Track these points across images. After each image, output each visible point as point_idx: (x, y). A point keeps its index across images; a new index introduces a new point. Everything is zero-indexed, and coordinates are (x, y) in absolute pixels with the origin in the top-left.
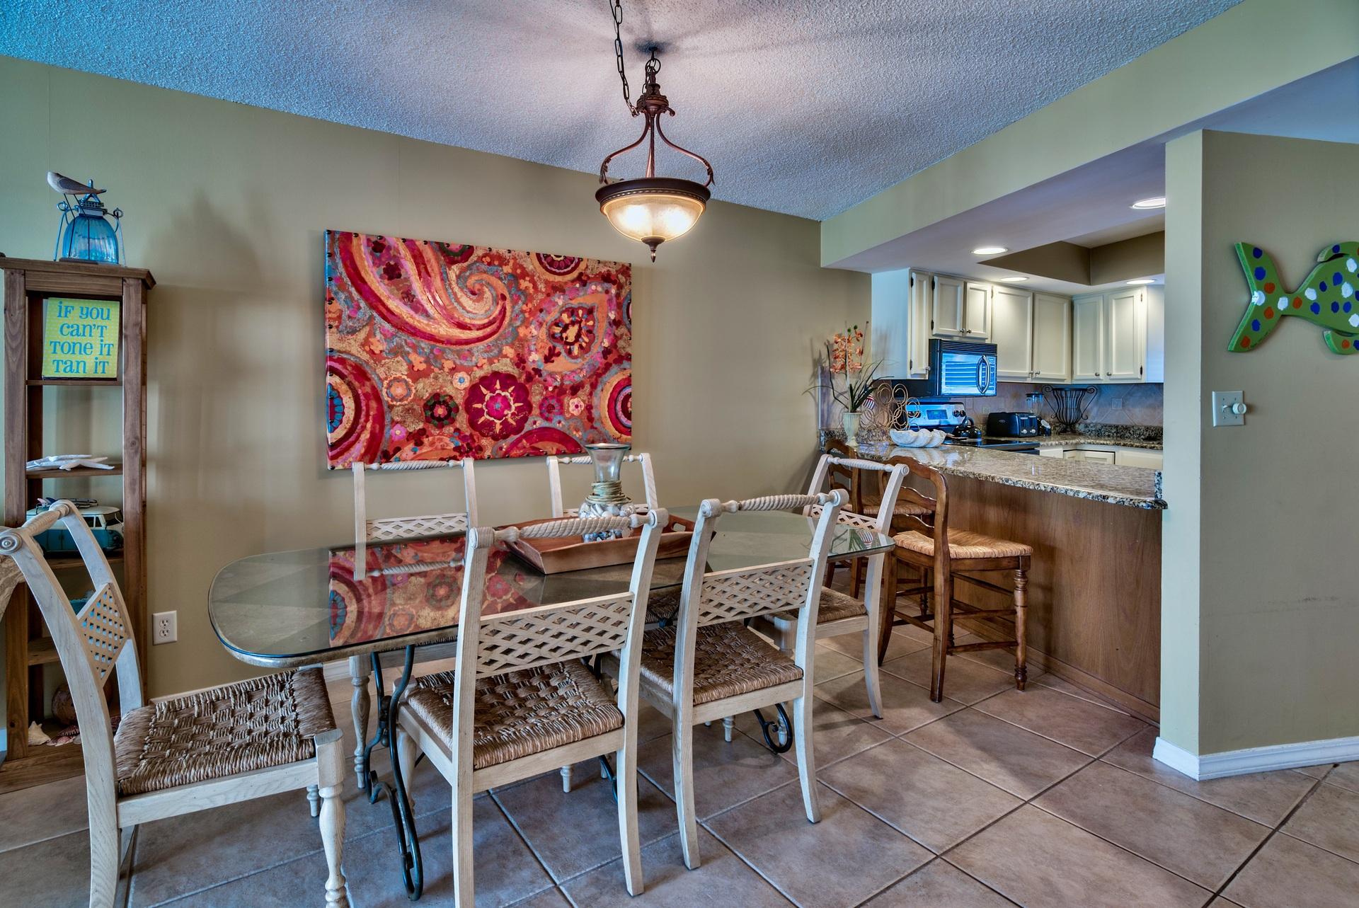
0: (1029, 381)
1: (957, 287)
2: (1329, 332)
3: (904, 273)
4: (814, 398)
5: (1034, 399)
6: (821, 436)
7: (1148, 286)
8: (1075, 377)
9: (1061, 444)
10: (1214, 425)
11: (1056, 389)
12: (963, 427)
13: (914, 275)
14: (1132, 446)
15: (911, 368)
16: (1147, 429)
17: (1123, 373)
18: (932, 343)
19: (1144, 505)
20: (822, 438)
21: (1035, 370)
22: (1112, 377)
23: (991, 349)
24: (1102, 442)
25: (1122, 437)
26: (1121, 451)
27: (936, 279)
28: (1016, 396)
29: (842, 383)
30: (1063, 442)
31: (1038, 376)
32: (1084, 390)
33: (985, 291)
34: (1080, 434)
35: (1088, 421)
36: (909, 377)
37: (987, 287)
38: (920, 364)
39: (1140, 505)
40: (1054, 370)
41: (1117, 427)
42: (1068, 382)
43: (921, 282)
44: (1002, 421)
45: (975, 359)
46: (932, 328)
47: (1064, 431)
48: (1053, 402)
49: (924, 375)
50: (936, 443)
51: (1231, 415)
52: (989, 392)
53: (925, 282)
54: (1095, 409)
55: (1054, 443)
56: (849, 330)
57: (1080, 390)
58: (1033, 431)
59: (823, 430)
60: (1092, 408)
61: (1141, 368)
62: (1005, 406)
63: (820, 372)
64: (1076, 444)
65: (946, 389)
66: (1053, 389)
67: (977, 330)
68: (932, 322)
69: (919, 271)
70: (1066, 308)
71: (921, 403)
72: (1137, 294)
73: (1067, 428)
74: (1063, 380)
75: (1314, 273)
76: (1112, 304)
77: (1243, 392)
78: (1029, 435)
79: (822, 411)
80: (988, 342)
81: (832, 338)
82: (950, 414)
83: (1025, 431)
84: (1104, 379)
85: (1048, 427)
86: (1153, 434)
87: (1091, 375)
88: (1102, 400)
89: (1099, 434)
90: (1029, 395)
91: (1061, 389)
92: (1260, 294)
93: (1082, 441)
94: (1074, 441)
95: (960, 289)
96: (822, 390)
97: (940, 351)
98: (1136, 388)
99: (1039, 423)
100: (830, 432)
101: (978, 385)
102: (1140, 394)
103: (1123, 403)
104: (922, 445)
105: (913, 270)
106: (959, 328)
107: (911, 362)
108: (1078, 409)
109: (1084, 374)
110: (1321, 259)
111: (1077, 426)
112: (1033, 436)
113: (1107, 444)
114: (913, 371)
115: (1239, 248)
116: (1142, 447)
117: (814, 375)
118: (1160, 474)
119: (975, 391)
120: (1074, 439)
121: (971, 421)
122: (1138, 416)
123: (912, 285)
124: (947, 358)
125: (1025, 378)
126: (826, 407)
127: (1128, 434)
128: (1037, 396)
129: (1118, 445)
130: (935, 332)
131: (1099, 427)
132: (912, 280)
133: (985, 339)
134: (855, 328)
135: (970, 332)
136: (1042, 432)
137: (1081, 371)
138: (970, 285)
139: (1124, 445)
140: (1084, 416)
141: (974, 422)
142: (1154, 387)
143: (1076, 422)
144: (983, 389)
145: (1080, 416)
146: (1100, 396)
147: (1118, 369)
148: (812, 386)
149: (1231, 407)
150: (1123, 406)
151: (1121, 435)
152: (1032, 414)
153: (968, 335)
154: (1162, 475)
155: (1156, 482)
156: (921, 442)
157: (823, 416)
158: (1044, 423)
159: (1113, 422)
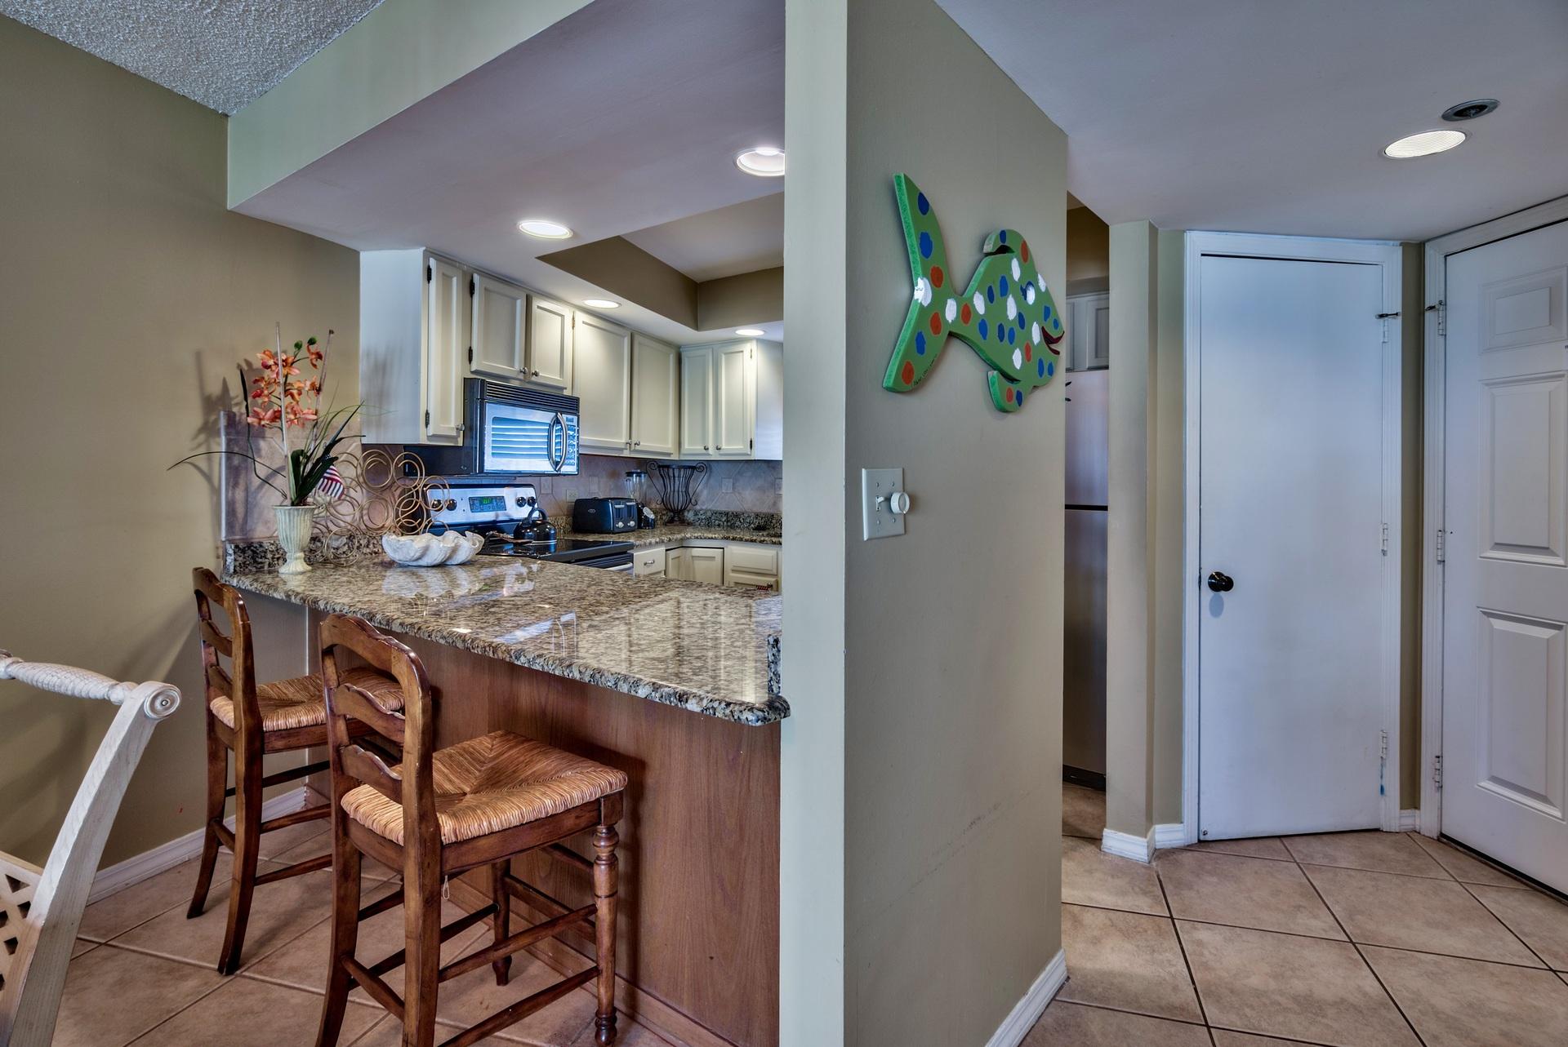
0: (626, 454)
1: (515, 299)
2: (995, 372)
3: (416, 255)
4: (208, 477)
5: (635, 478)
6: (226, 554)
7: (759, 340)
8: (683, 451)
9: (663, 542)
10: (865, 539)
11: (664, 467)
12: (528, 523)
13: (433, 263)
14: (741, 540)
15: (427, 424)
16: (757, 515)
17: (733, 447)
18: (468, 384)
19: (751, 717)
20: (230, 559)
21: (634, 440)
22: (721, 452)
23: (571, 405)
24: (710, 536)
25: (732, 527)
26: (730, 547)
27: (476, 278)
28: (614, 475)
29: (277, 448)
30: (665, 539)
31: (638, 448)
32: (693, 468)
33: (562, 316)
34: (689, 524)
35: (698, 507)
36: (424, 441)
37: (567, 312)
38: (444, 416)
39: (743, 717)
40: (656, 440)
41: (727, 514)
42: (675, 457)
43: (446, 279)
44: (592, 511)
45: (546, 417)
46: (470, 360)
47: (671, 521)
48: (659, 483)
49: (455, 438)
50: (462, 556)
51: (887, 516)
52: (565, 469)
53: (455, 279)
54: (705, 492)
55: (653, 541)
56: (298, 346)
57: (690, 467)
58: (632, 523)
59: (231, 542)
60: (702, 491)
61: (751, 441)
62: (596, 488)
63: (223, 423)
64: (682, 539)
65: (491, 464)
66: (659, 467)
67: (548, 375)
68: (470, 351)
69: (442, 258)
70: (672, 359)
71: (452, 486)
72: (747, 348)
73: (675, 517)
74: (669, 454)
75: (981, 269)
76: (721, 359)
77: (903, 470)
78: (627, 530)
79: (231, 505)
80: (567, 393)
81: (257, 359)
82: (510, 503)
83: (621, 524)
84: (713, 455)
85: (652, 516)
86: (762, 522)
87: (699, 448)
88: (712, 481)
89: (709, 524)
90: (630, 474)
91: (668, 467)
92: (925, 285)
93: (688, 535)
94: (679, 536)
95: (520, 304)
96: (228, 459)
97: (482, 399)
98: (746, 465)
99: (640, 512)
100: (250, 545)
101: (549, 456)
102: (749, 474)
103: (733, 484)
104: (438, 561)
105: (428, 254)
106: (518, 365)
107: (427, 414)
108: (687, 492)
109: (692, 449)
110: (988, 248)
111: (686, 514)
112: (632, 530)
113: (715, 538)
114: (431, 430)
115: (899, 184)
116: (752, 541)
117: (209, 429)
118: (777, 641)
119: (545, 466)
120: (680, 532)
121: (541, 512)
122: (747, 499)
123: (429, 279)
124: (492, 411)
125: (621, 450)
126: (239, 495)
127: (738, 523)
128: (639, 475)
129: (727, 538)
130: (474, 367)
131: (709, 514)
132: (429, 270)
133: (562, 389)
134: (312, 342)
135: (536, 374)
136: (643, 524)
137: (689, 445)
138: (538, 303)
139: (734, 539)
140: (693, 501)
141: (547, 514)
142: (764, 465)
143: (685, 509)
144: (557, 463)
145: (689, 501)
146: (710, 476)
147: (728, 442)
148: (203, 450)
149: (888, 500)
150: (734, 488)
151: (730, 524)
152: (630, 500)
153: (534, 378)
154: (781, 645)
155: (771, 658)
156: (435, 556)
157: (231, 512)
158: (648, 513)
159: (723, 509)
